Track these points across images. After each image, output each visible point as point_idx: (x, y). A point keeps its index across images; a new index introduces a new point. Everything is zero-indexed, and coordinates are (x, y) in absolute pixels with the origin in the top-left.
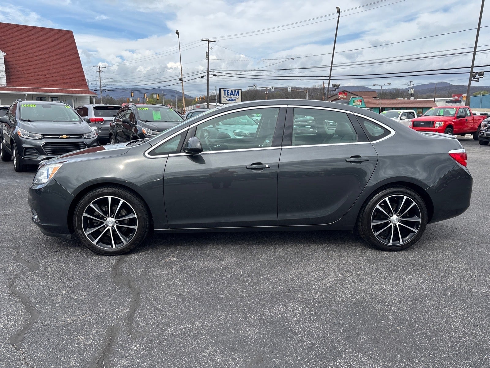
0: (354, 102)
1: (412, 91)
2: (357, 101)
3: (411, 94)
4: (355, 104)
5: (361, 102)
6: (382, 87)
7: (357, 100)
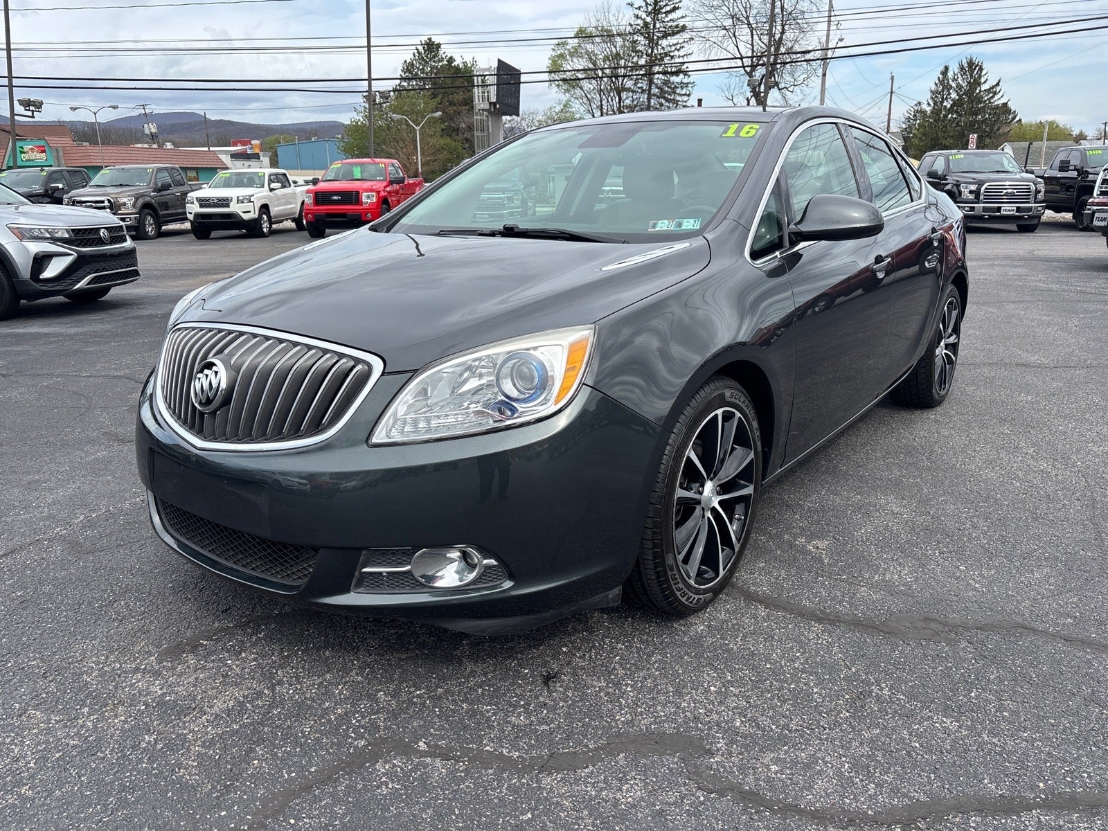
0: (22, 152)
1: (151, 128)
2: (32, 149)
3: (153, 136)
4: (27, 156)
5: (43, 151)
6: (95, 114)
7: (30, 147)
